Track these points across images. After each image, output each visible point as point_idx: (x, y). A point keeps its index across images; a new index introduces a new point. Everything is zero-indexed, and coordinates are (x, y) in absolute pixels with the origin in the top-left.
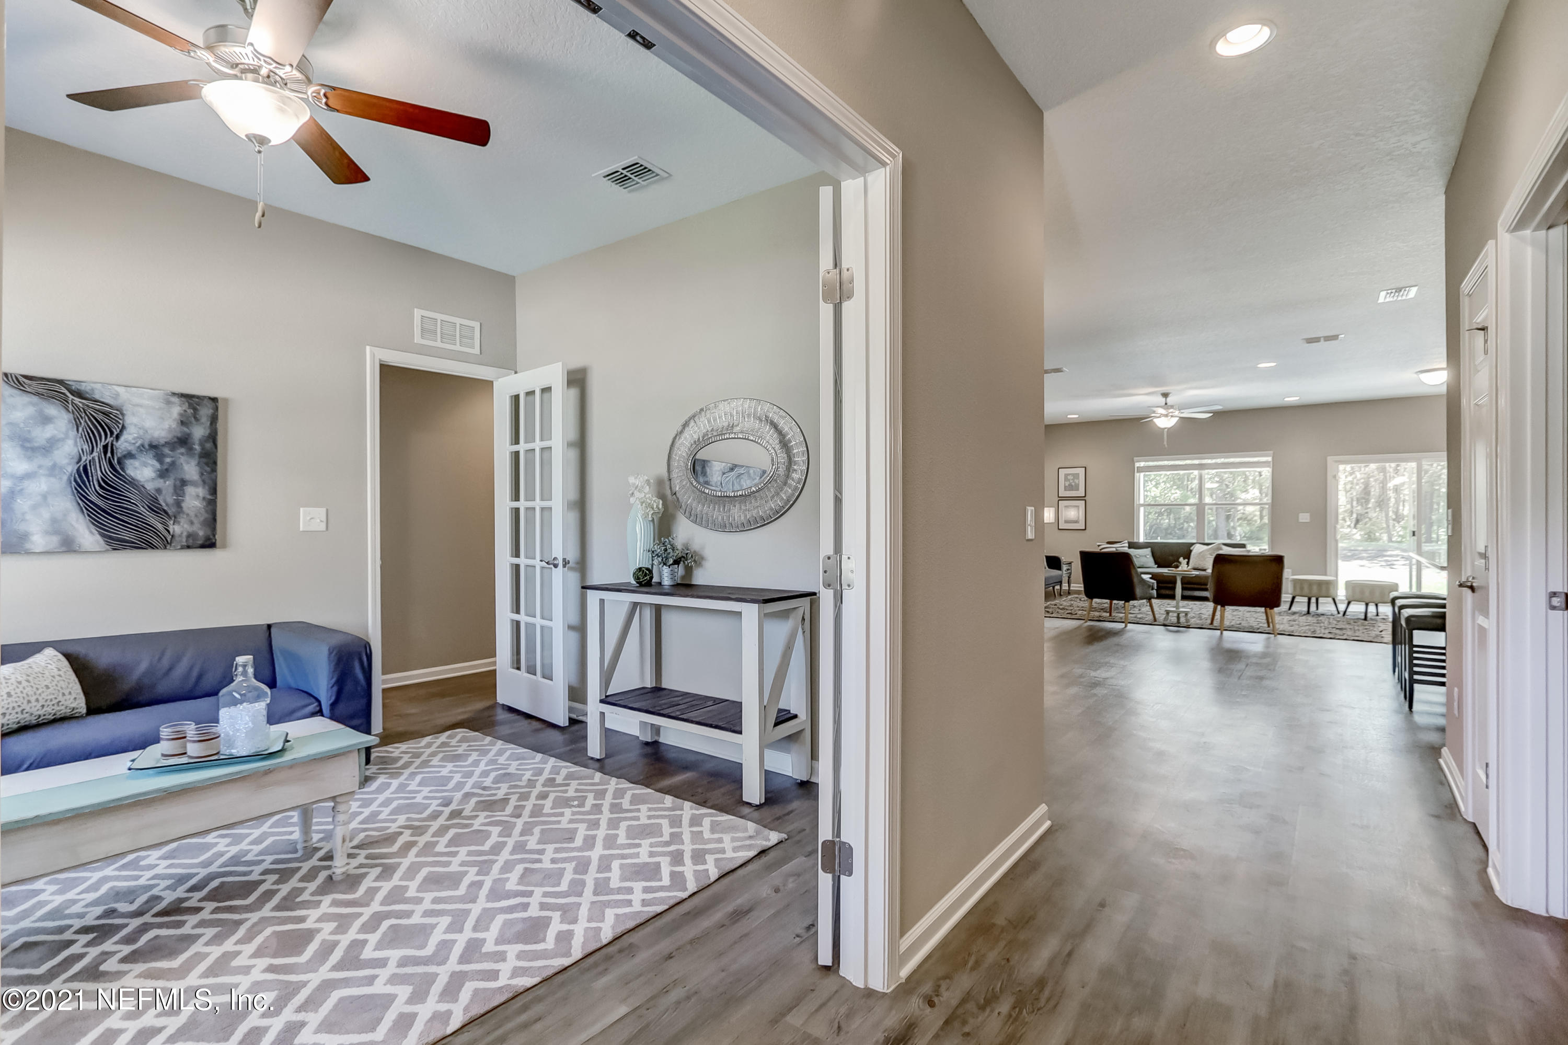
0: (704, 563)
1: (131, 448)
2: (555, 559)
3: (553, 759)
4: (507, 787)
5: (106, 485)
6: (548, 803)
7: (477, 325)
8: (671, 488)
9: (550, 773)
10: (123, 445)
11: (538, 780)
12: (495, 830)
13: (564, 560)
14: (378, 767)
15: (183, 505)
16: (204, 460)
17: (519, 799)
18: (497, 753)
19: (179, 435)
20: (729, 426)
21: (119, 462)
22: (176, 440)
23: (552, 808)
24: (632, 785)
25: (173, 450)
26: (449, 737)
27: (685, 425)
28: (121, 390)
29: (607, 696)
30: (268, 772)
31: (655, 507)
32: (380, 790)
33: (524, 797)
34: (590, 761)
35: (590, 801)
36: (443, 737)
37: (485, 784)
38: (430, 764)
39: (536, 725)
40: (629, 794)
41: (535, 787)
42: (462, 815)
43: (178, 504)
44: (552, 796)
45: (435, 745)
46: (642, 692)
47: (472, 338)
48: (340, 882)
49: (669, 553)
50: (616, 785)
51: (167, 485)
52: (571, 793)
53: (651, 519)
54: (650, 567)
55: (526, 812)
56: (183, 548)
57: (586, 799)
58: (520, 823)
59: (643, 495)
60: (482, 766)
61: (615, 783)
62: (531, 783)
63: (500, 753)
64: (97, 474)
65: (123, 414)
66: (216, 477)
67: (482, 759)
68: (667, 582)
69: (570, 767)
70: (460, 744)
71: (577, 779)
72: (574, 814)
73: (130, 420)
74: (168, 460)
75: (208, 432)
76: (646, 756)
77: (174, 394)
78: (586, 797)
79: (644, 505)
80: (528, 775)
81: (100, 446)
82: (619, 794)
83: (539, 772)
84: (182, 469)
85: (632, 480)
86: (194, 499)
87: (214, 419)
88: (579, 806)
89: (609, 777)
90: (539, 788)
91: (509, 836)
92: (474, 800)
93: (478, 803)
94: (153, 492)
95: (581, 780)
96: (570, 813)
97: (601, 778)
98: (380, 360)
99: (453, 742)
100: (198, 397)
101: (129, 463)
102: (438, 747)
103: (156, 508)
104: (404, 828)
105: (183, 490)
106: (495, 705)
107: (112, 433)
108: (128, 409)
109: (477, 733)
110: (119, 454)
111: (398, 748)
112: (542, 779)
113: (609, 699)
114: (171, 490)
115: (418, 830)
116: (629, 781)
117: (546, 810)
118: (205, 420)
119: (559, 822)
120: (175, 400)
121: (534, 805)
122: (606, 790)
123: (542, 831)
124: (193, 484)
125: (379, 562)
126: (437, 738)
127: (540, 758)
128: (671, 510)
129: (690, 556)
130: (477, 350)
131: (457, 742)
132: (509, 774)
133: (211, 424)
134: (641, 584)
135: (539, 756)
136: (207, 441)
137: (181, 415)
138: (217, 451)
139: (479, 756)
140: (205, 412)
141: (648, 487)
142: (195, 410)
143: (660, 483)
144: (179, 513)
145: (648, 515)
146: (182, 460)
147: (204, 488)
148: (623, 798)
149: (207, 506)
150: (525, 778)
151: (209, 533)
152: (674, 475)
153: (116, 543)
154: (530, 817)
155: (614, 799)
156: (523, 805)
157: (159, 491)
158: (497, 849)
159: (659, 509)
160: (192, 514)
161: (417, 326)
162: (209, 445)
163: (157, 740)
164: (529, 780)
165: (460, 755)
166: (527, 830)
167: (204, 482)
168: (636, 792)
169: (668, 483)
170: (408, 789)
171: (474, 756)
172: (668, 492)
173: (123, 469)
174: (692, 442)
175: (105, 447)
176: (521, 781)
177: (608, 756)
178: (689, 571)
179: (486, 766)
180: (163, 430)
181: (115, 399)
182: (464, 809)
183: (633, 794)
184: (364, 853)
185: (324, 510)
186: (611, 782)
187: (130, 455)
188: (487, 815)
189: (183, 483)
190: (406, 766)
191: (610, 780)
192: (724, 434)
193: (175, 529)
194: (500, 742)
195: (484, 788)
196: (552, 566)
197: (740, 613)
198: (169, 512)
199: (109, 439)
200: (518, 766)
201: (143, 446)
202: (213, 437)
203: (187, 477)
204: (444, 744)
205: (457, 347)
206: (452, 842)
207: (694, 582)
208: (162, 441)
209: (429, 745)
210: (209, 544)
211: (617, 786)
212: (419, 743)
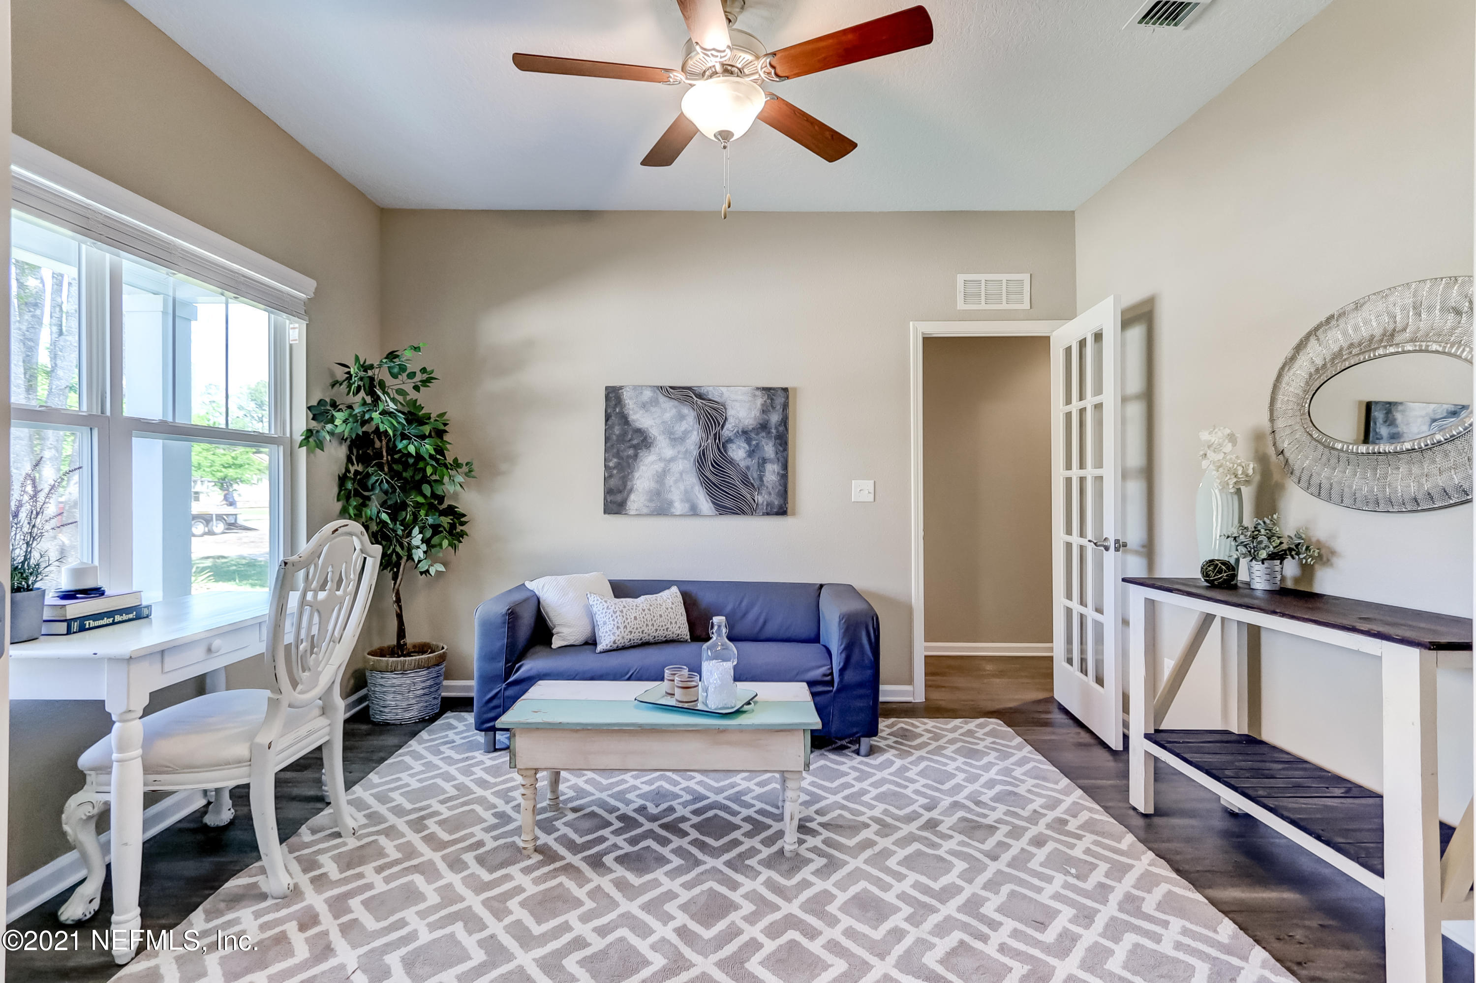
0: (1335, 560)
1: (731, 434)
2: (1106, 539)
3: (1079, 792)
4: (1005, 811)
5: (716, 464)
6: (1041, 854)
7: (1026, 277)
8: (1275, 444)
9: (1065, 812)
10: (727, 432)
11: (1045, 815)
12: (960, 866)
13: (1117, 541)
14: (896, 739)
15: (765, 479)
16: (778, 441)
17: (1008, 835)
18: (1017, 761)
19: (761, 422)
20: (1384, 335)
21: (724, 446)
22: (759, 426)
23: (1041, 865)
24: (1174, 875)
25: (757, 434)
26: (980, 726)
27: (1300, 347)
28: (724, 389)
29: (1157, 731)
30: (722, 731)
31: (1240, 472)
32: (881, 767)
33: (1016, 833)
34: (1132, 812)
35: (1098, 876)
36: (973, 724)
37: (983, 798)
38: (943, 752)
39: (1085, 737)
40: (1164, 888)
41: (1036, 824)
42: (937, 829)
43: (761, 478)
44: (1050, 846)
45: (961, 731)
46: (1224, 738)
47: (1021, 293)
48: (788, 859)
49: (1261, 542)
50: (1149, 865)
51: (753, 463)
52: (1078, 852)
53: (1232, 491)
54: (1232, 562)
55: (1006, 857)
56: (763, 515)
57: (1094, 869)
58: (993, 867)
59: (1221, 456)
60: (992, 774)
61: (1147, 862)
62: (1034, 818)
63: (1021, 762)
64: (710, 456)
65: (726, 409)
66: (787, 455)
67: (998, 764)
68: (1260, 584)
69: (1097, 812)
70: (986, 737)
71: (1097, 833)
72: (1066, 886)
73: (730, 413)
74: (754, 443)
75: (781, 417)
76: (1226, 834)
77: (758, 389)
78: (1094, 867)
79: (1221, 470)
80: (1037, 804)
81: (712, 434)
82: (1147, 882)
83: (1053, 804)
84: (764, 449)
85: (1205, 436)
86: (771, 473)
87: (785, 406)
88: (1077, 877)
89: (1145, 848)
90: (1041, 827)
91: (970, 881)
92: (961, 814)
93: (964, 819)
94: (744, 469)
95: (1102, 836)
96: (1062, 882)
97: (1131, 845)
98: (923, 334)
99: (980, 733)
100: (773, 389)
101: (729, 446)
102: (962, 735)
103: (746, 482)
104: (873, 821)
105: (764, 467)
106: (1051, 700)
107: (719, 424)
108: (729, 404)
109: (1009, 729)
110: (723, 440)
111: (925, 724)
112: (1051, 816)
113: (1159, 737)
114: (756, 467)
115: (885, 829)
116: (1171, 866)
117: (1034, 865)
118: (779, 407)
119: (1039, 890)
120: (758, 393)
121: (1022, 849)
122: (1131, 867)
123: (1012, 894)
124: (771, 461)
125: (921, 533)
126: (966, 723)
127: (1066, 784)
128: (1276, 476)
129: (1304, 548)
130: (1026, 306)
131: (984, 734)
132: (1015, 794)
133: (783, 411)
134: (1213, 585)
135: (1065, 781)
136: (780, 425)
137: (763, 405)
138: (788, 433)
139: (996, 758)
140: (779, 401)
141: (1230, 444)
142: (772, 399)
143: (1258, 437)
144: (761, 486)
145: (1228, 484)
146: (763, 442)
147: (778, 464)
148: (1149, 892)
149: (780, 480)
150: (1031, 807)
151: (782, 502)
152: (1280, 424)
153: (722, 509)
154: (1009, 865)
155: (1134, 887)
156: (1008, 844)
157: (748, 468)
158: (947, 894)
159: (1247, 475)
160: (770, 487)
161: (960, 292)
162: (781, 429)
163: (659, 677)
164: (1035, 811)
165: (977, 751)
166: (992, 885)
167: (778, 459)
168: (1176, 890)
169: (1270, 438)
170: (907, 774)
171: (992, 757)
172: (1271, 451)
173: (725, 451)
174: (1312, 370)
175: (715, 435)
176: (1023, 809)
177: (1159, 812)
178: (1307, 571)
179: (996, 774)
180: (751, 418)
181: (721, 397)
182: (942, 821)
183: (1170, 892)
184: (826, 834)
185: (872, 482)
186: (1143, 857)
187: (730, 440)
188: (963, 841)
189: (764, 461)
190: (919, 747)
191: (1144, 853)
192: (1375, 349)
193: (759, 499)
194: (1029, 748)
195: (978, 803)
196: (1102, 548)
197: (1380, 658)
198: (755, 484)
199: (718, 429)
200: (1033, 786)
201: (738, 432)
202: (784, 422)
203: (767, 456)
204: (970, 733)
205: (1004, 306)
206: (907, 862)
207: (1318, 589)
208: (750, 427)
209: (954, 730)
210: (782, 511)
211: (1150, 868)
212: (947, 724)
